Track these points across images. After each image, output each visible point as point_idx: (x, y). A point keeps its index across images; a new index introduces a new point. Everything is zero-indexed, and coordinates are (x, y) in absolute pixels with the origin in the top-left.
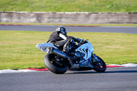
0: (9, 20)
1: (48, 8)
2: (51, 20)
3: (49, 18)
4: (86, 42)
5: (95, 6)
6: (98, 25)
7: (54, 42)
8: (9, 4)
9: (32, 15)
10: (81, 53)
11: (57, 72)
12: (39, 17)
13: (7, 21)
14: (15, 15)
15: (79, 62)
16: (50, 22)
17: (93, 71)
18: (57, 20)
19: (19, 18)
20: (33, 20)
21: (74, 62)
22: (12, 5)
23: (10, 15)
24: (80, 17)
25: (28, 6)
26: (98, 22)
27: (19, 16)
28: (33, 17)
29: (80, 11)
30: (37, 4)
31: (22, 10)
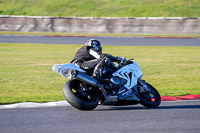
0: (67, 29)
1: (123, 11)
2: (127, 28)
3: (125, 26)
4: (130, 62)
5: (192, 7)
6: (196, 36)
7: (80, 62)
8: (66, 5)
9: (100, 21)
10: (121, 79)
11: (83, 108)
12: (110, 24)
13: (64, 31)
14: (75, 22)
15: (117, 92)
16: (125, 31)
17: (139, 105)
18: (136, 29)
19: (81, 26)
20: (102, 29)
21: (110, 92)
22: (71, 7)
23: (68, 21)
24: (170, 24)
25: (94, 9)
26: (197, 31)
27: (81, 23)
28: (100, 25)
29: (170, 15)
30: (107, 6)
31: (85, 15)
